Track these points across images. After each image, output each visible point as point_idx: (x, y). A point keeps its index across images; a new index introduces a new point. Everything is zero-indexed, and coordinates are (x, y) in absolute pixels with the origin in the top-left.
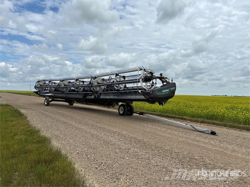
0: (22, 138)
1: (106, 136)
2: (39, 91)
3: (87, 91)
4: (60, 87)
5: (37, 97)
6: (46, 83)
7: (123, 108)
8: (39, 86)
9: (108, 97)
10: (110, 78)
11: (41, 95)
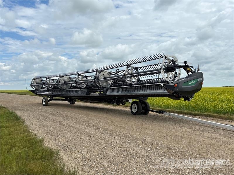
0: (21, 152)
1: (127, 144)
2: (36, 90)
3: (90, 87)
4: (60, 84)
5: (32, 96)
6: (43, 81)
7: (136, 106)
8: (35, 84)
9: (116, 93)
10: (118, 71)
11: (38, 93)
